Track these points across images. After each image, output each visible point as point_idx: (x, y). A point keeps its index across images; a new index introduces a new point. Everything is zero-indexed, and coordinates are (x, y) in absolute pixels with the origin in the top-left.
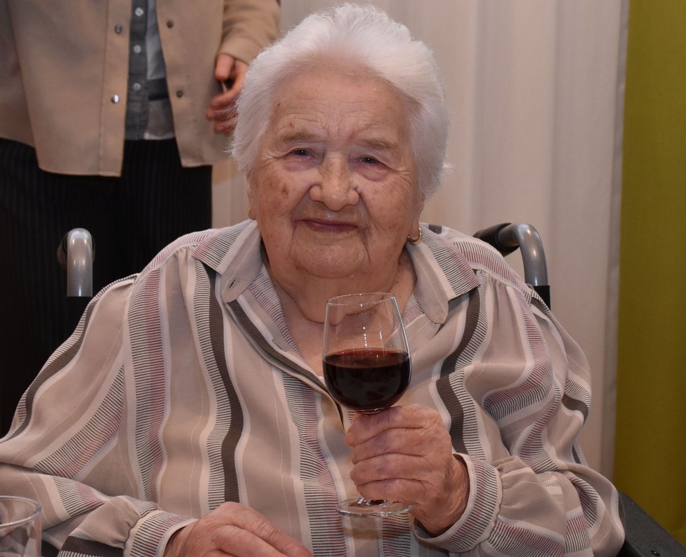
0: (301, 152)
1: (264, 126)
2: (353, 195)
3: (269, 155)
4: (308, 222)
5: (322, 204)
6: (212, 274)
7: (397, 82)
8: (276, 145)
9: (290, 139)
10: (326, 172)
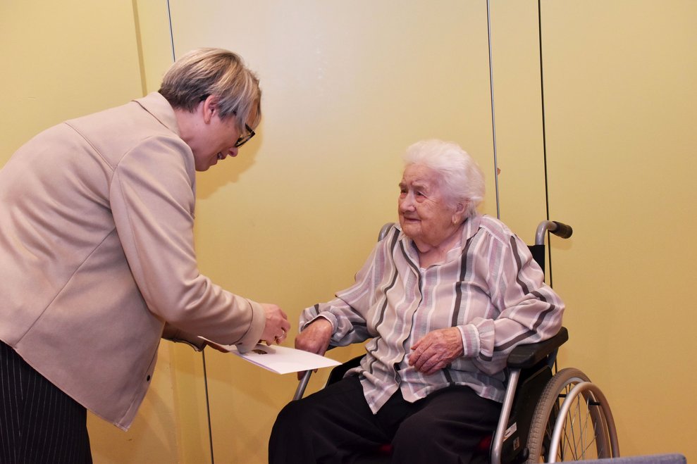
6: (397, 231)
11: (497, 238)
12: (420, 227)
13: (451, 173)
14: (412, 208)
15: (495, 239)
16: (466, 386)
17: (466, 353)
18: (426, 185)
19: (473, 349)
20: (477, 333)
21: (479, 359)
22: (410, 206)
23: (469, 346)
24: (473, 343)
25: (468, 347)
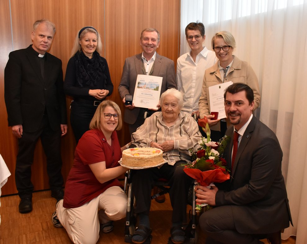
0: (166, 105)
1: (163, 102)
2: (172, 110)
3: (163, 105)
4: (167, 113)
5: (168, 111)
6: (157, 117)
7: (177, 98)
8: (164, 104)
9: (165, 103)
10: (169, 107)
16: (185, 160)
17: (175, 148)
19: (177, 147)
20: (179, 143)
21: (179, 150)
23: (176, 145)
24: (177, 145)
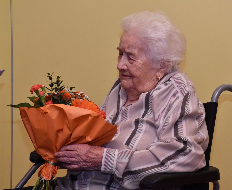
11: (178, 90)
12: (132, 82)
13: (154, 42)
14: (125, 67)
15: (177, 91)
18: (135, 51)
22: (124, 65)
24: (110, 163)
25: (105, 165)
